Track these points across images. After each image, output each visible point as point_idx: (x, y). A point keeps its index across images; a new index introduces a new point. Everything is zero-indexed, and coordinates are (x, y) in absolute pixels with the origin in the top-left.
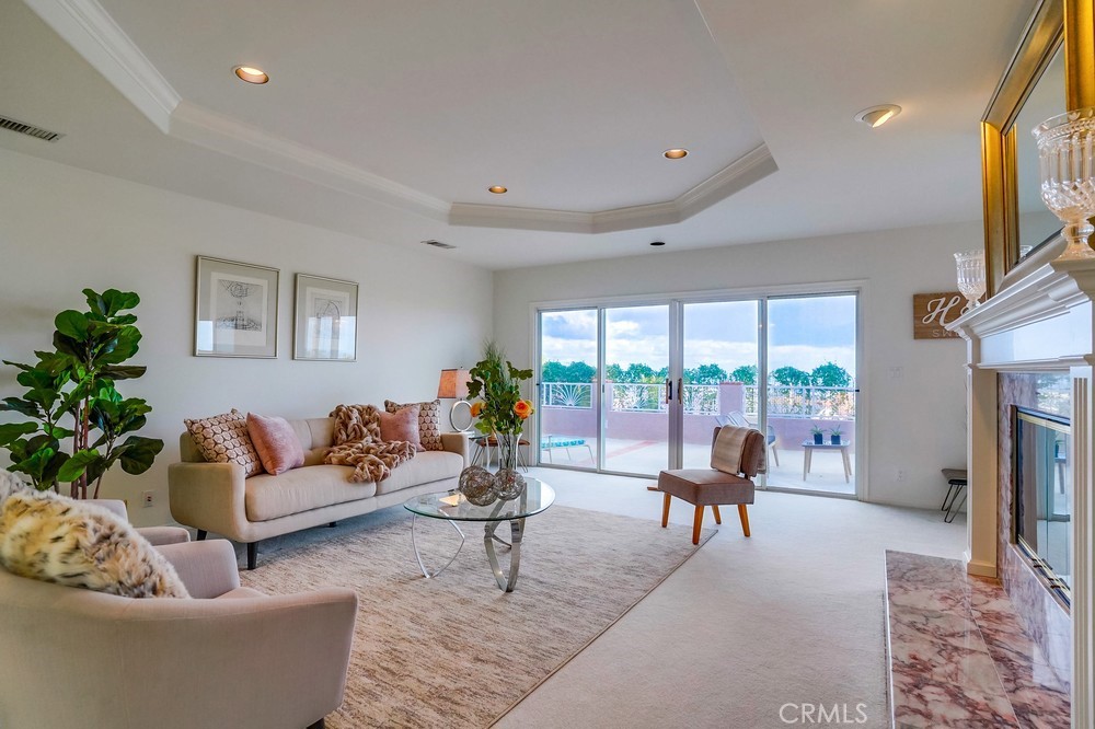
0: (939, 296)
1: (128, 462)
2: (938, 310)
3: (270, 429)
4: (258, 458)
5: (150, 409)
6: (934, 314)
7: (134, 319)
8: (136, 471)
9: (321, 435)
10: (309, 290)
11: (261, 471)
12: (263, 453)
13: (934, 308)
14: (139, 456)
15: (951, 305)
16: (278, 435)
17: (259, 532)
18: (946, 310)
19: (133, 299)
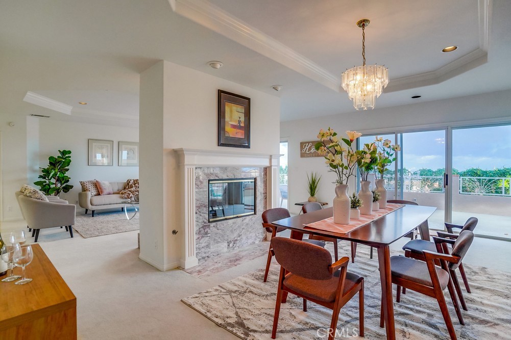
0: (306, 143)
1: (65, 190)
2: (306, 148)
3: (101, 184)
4: (98, 191)
5: (70, 178)
6: (305, 149)
7: (70, 157)
8: (66, 192)
9: (121, 187)
10: (123, 146)
11: (99, 194)
12: (99, 190)
13: (305, 146)
14: (67, 189)
15: (309, 146)
16: (103, 186)
17: (94, 208)
18: (308, 147)
19: (70, 152)
